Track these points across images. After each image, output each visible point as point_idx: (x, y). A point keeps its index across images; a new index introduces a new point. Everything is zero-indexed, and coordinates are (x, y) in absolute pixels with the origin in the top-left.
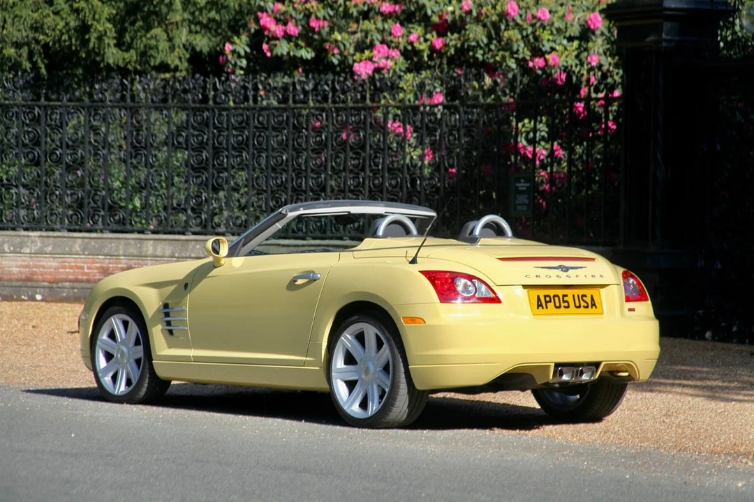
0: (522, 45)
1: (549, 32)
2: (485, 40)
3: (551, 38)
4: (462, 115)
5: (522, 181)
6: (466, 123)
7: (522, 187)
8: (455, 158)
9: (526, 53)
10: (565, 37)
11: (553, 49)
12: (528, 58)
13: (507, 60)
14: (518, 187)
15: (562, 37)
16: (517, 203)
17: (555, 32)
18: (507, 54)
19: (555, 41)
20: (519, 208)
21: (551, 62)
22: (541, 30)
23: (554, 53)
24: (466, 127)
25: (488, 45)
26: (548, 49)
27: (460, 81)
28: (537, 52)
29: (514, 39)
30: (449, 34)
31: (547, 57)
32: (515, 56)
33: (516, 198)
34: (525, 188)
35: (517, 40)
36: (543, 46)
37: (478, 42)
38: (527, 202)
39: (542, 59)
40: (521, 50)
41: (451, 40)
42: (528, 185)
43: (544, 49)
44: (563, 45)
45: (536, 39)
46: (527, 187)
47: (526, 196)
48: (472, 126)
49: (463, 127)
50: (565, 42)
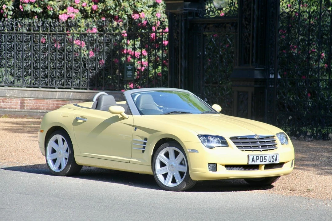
0: (129, 8)
1: (140, 4)
2: (114, 6)
3: (141, 6)
4: (105, 38)
5: (129, 65)
6: (106, 41)
7: (129, 68)
8: (102, 55)
9: (130, 12)
10: (147, 6)
11: (142, 11)
12: (132, 14)
13: (123, 15)
14: (128, 68)
15: (146, 6)
16: (127, 74)
17: (143, 4)
18: (123, 12)
19: (143, 8)
20: (128, 76)
21: (141, 16)
22: (137, 3)
23: (142, 12)
24: (107, 43)
25: (115, 8)
26: (140, 11)
27: (103, 24)
28: (136, 12)
29: (126, 6)
30: (99, 3)
31: (140, 13)
32: (127, 13)
33: (127, 72)
34: (130, 68)
35: (127, 7)
36: (138, 9)
37: (111, 7)
38: (131, 74)
39: (138, 14)
40: (129, 11)
41: (100, 6)
42: (132, 67)
43: (138, 11)
44: (146, 9)
45: (135, 6)
46: (131, 68)
47: (131, 72)
48: (108, 42)
49: (105, 43)
50: (147, 8)
